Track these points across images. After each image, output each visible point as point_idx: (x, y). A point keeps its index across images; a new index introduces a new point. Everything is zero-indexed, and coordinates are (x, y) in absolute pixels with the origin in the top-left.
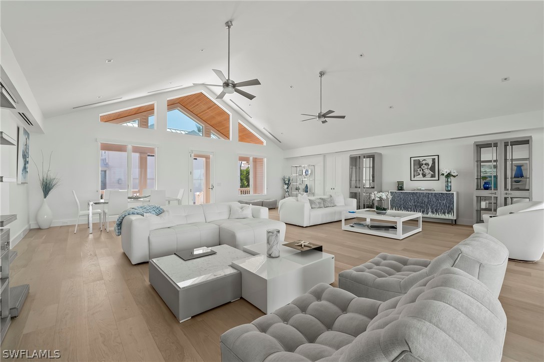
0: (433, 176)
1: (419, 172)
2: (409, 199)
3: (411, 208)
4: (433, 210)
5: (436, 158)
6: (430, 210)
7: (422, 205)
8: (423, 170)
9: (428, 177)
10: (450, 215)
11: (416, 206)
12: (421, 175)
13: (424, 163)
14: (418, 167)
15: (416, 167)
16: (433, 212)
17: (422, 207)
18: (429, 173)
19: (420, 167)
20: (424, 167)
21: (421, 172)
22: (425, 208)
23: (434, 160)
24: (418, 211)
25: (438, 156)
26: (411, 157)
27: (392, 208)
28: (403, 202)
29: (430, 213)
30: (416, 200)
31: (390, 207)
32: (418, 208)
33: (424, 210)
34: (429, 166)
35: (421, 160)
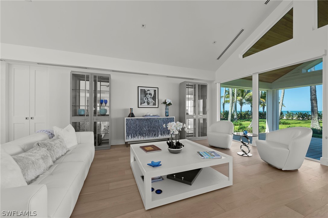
0: (154, 104)
1: (145, 100)
2: (144, 124)
3: (145, 133)
4: (161, 132)
5: (157, 89)
6: (160, 133)
7: (154, 129)
8: (147, 98)
9: (151, 105)
11: (149, 131)
12: (146, 104)
13: (148, 93)
14: (144, 96)
15: (142, 96)
16: (161, 134)
17: (154, 131)
18: (152, 102)
19: (146, 96)
20: (148, 96)
21: (146, 101)
22: (156, 131)
23: (155, 91)
24: (151, 135)
25: (158, 88)
26: (138, 87)
27: (128, 135)
28: (138, 128)
29: (160, 136)
30: (149, 125)
31: (126, 135)
32: (151, 132)
33: (156, 133)
34: (152, 95)
35: (146, 90)
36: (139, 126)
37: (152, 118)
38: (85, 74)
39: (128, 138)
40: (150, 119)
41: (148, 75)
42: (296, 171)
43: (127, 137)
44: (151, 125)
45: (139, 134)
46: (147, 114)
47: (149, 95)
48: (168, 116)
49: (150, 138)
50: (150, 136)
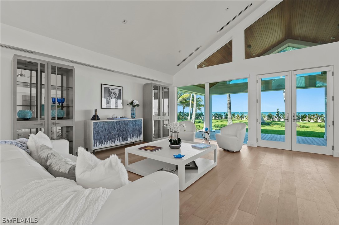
1: (109, 100)
2: (113, 128)
3: (115, 138)
4: (131, 135)
5: (121, 88)
6: (129, 136)
7: (123, 133)
8: (112, 98)
10: (140, 137)
11: (119, 135)
13: (113, 92)
14: (108, 95)
15: (106, 95)
16: (131, 138)
17: (123, 135)
19: (110, 96)
20: (112, 96)
22: (126, 135)
23: (120, 90)
24: (120, 139)
25: (123, 87)
26: (101, 84)
27: (95, 142)
28: (107, 132)
29: (129, 139)
30: (119, 129)
31: (93, 141)
32: (120, 136)
33: (125, 137)
34: (116, 95)
35: (110, 89)
36: (108, 130)
37: (122, 121)
38: (39, 62)
39: (96, 145)
40: (119, 121)
41: (113, 71)
42: (238, 152)
43: (94, 144)
44: (121, 128)
45: (108, 139)
46: (114, 116)
47: (114, 95)
48: (134, 118)
49: (119, 143)
50: (119, 141)
